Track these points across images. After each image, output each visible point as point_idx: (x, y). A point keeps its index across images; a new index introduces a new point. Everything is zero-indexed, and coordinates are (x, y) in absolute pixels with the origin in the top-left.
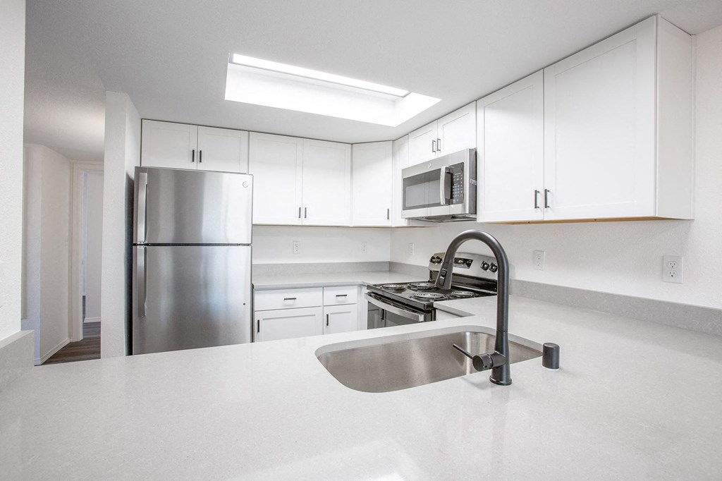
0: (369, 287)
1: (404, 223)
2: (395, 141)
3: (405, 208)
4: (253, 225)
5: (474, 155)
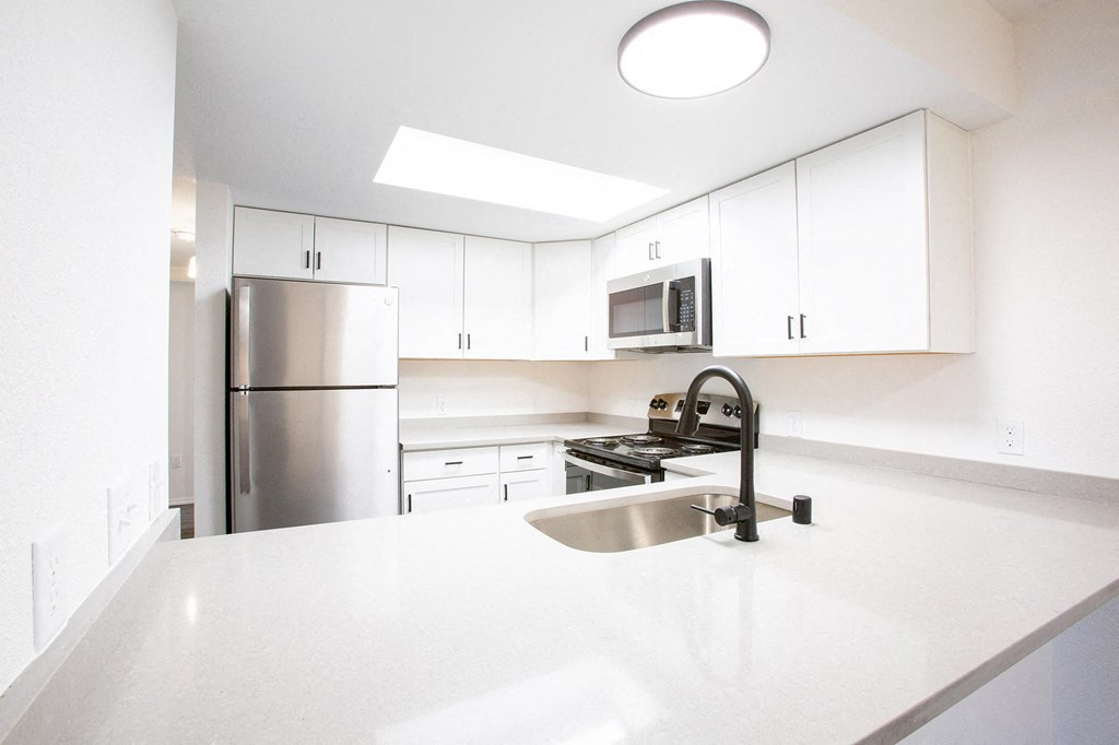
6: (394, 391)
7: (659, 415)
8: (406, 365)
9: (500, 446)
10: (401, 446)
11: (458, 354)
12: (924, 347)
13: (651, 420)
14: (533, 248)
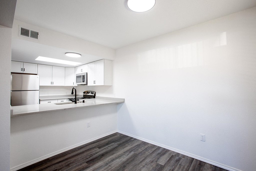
0: (69, 99)
1: (77, 85)
2: (75, 67)
3: (76, 82)
4: (40, 86)
5: (87, 74)
6: (39, 91)
7: (85, 94)
8: (41, 87)
9: (58, 99)
10: (40, 100)
11: (51, 85)
12: (103, 85)
13: (84, 95)
14: (65, 68)
